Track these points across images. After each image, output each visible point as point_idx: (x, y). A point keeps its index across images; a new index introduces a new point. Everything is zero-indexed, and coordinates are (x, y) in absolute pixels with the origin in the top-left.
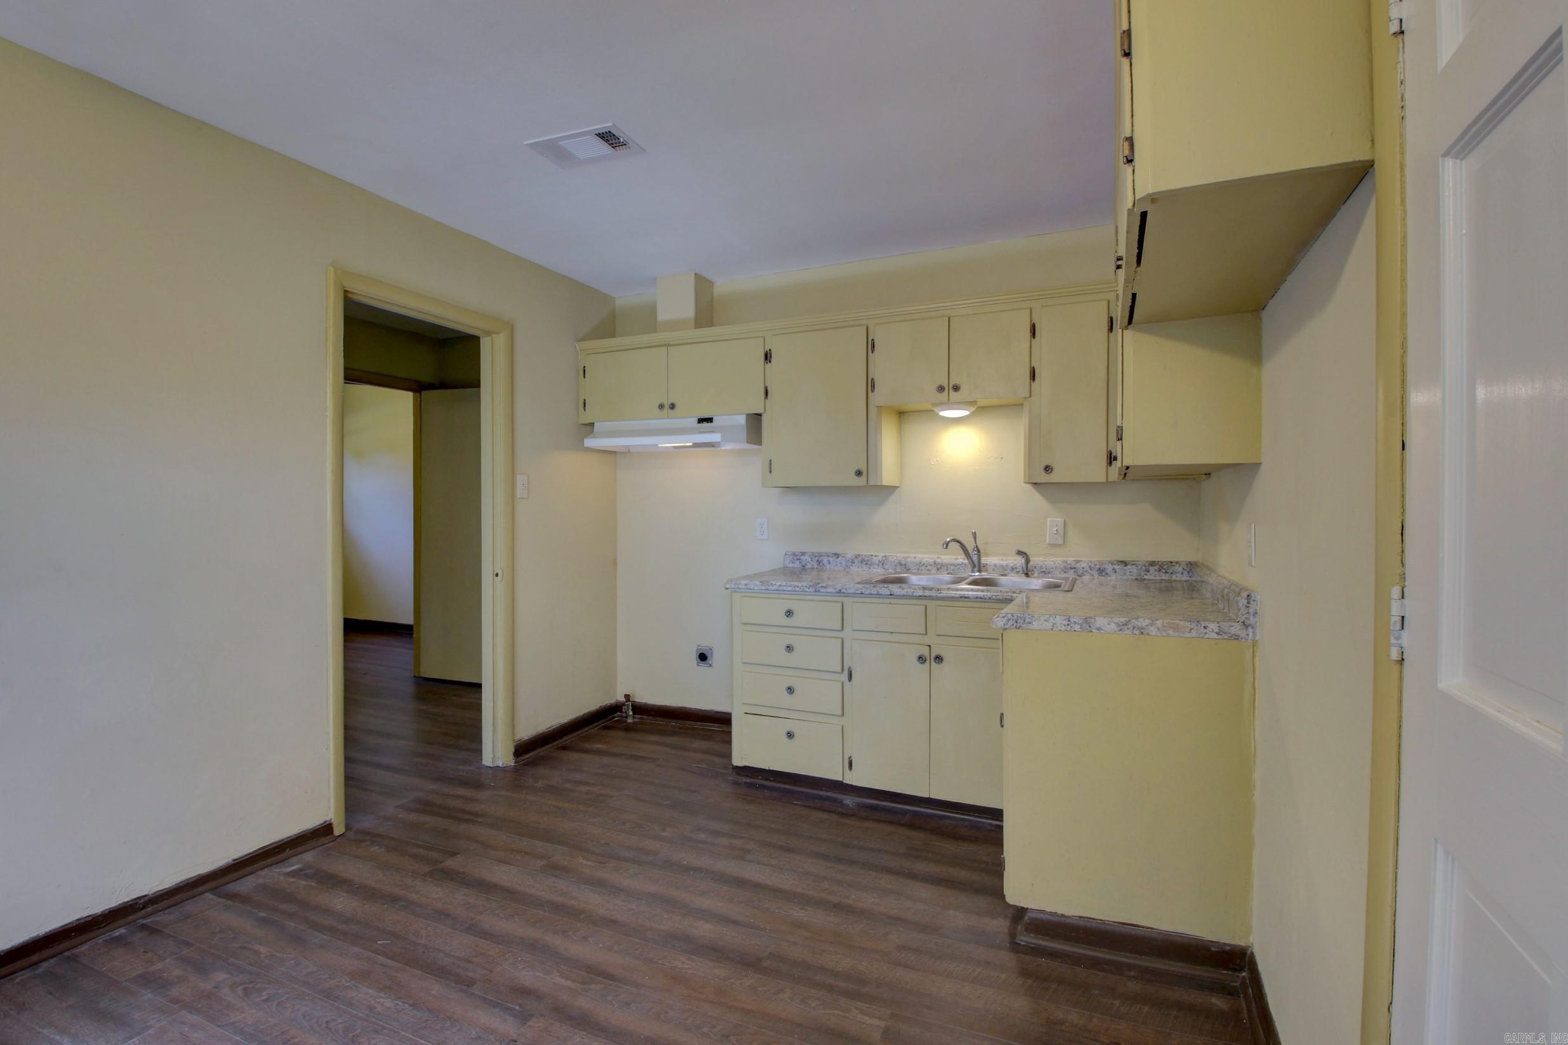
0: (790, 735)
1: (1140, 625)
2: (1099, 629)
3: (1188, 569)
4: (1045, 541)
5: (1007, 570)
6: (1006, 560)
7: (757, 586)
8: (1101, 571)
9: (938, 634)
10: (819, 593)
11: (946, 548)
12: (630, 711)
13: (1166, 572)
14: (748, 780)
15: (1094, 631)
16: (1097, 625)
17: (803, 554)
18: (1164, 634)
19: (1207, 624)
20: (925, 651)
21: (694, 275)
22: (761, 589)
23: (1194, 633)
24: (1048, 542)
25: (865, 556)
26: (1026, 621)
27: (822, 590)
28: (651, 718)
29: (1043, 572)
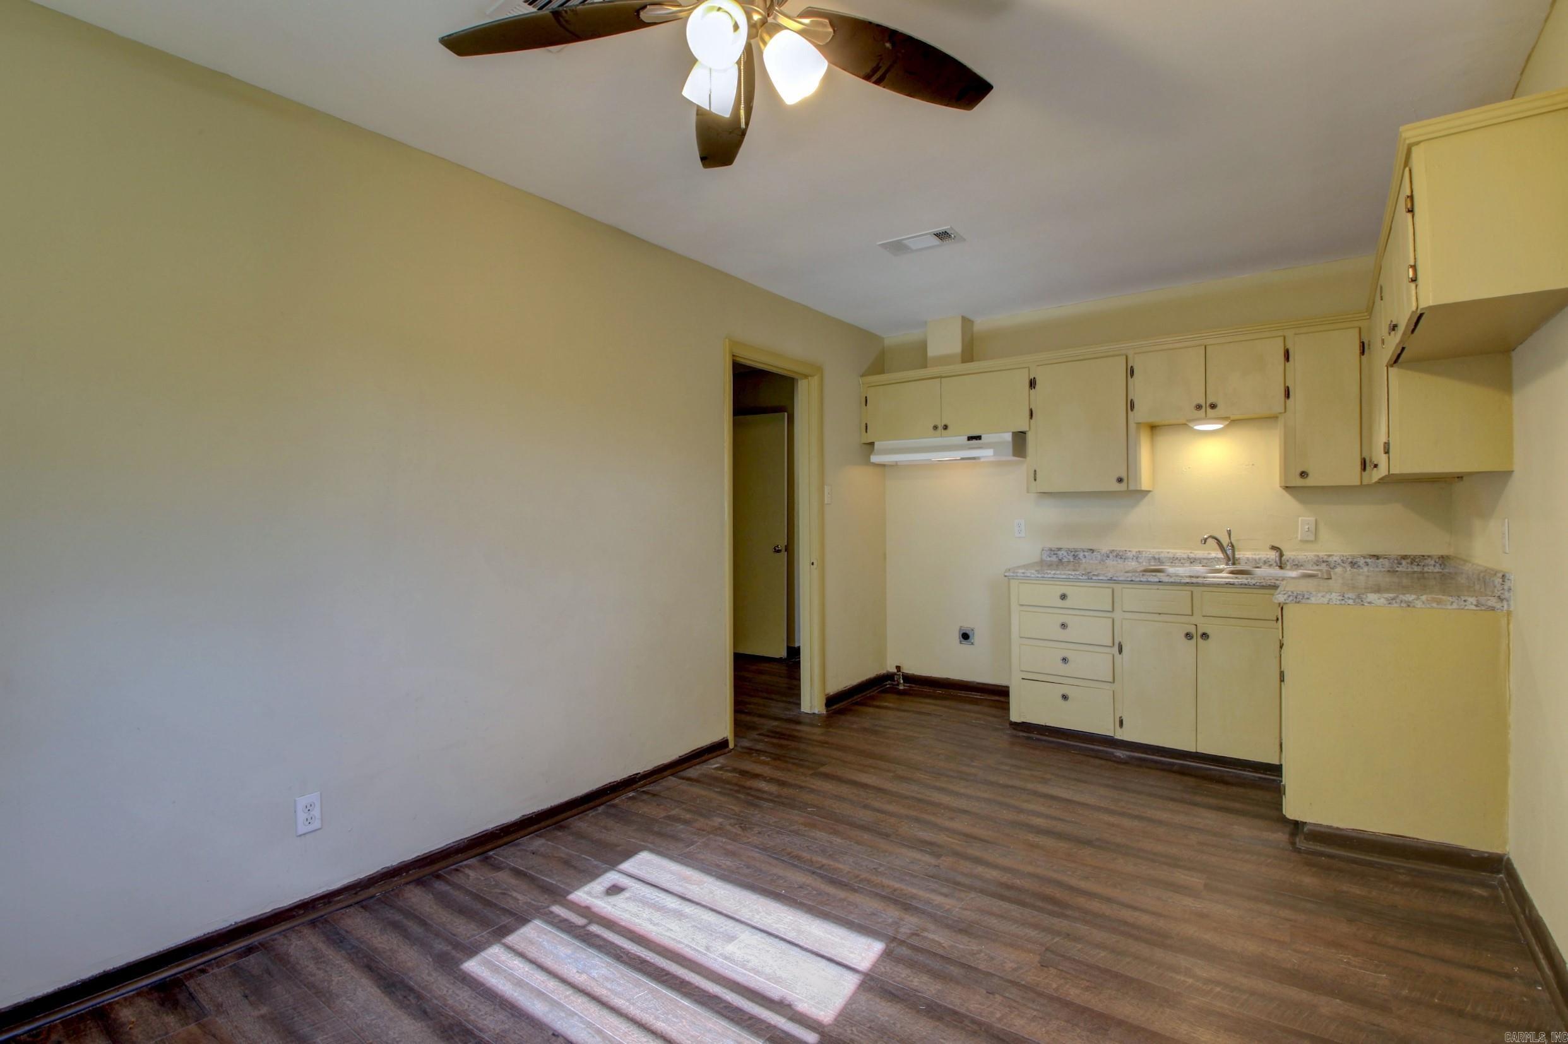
0: (1065, 697)
1: (1406, 599)
2: (1369, 603)
3: (1440, 562)
4: (1297, 537)
5: (1259, 564)
6: (1258, 555)
7: (1034, 574)
8: (1353, 564)
9: (1204, 614)
10: (1091, 581)
11: (1205, 543)
12: (901, 679)
13: (1418, 565)
14: (1025, 734)
15: (1366, 604)
16: (1369, 600)
17: (1059, 549)
18: (1428, 606)
19: (1466, 598)
20: (1192, 630)
21: (961, 318)
22: (1038, 577)
23: (1455, 606)
24: (1299, 538)
25: (1120, 551)
26: (1306, 597)
27: (1094, 578)
28: (918, 686)
29: (1297, 565)
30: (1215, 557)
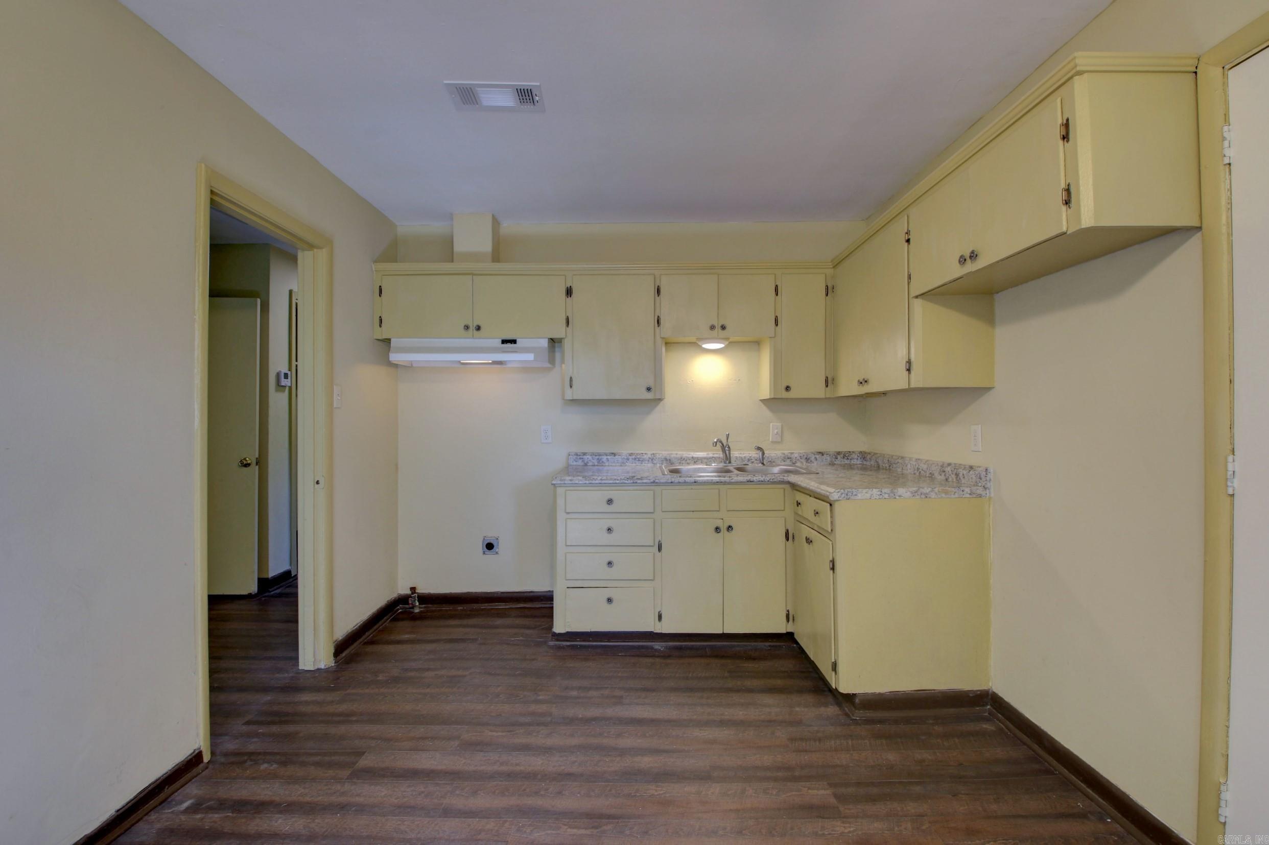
0: (610, 600)
1: (925, 492)
2: (900, 496)
3: (861, 456)
4: (769, 439)
5: (745, 461)
6: (748, 454)
7: (581, 480)
8: (808, 460)
9: (728, 509)
10: (636, 484)
11: (716, 446)
12: (416, 601)
13: (848, 459)
14: (568, 643)
15: (897, 497)
17: (584, 454)
18: (939, 496)
19: (964, 488)
20: (719, 523)
21: (490, 218)
22: (585, 483)
23: (956, 495)
24: (773, 440)
25: (637, 454)
26: (854, 494)
27: (638, 482)
28: (435, 606)
29: (770, 461)
30: (713, 457)
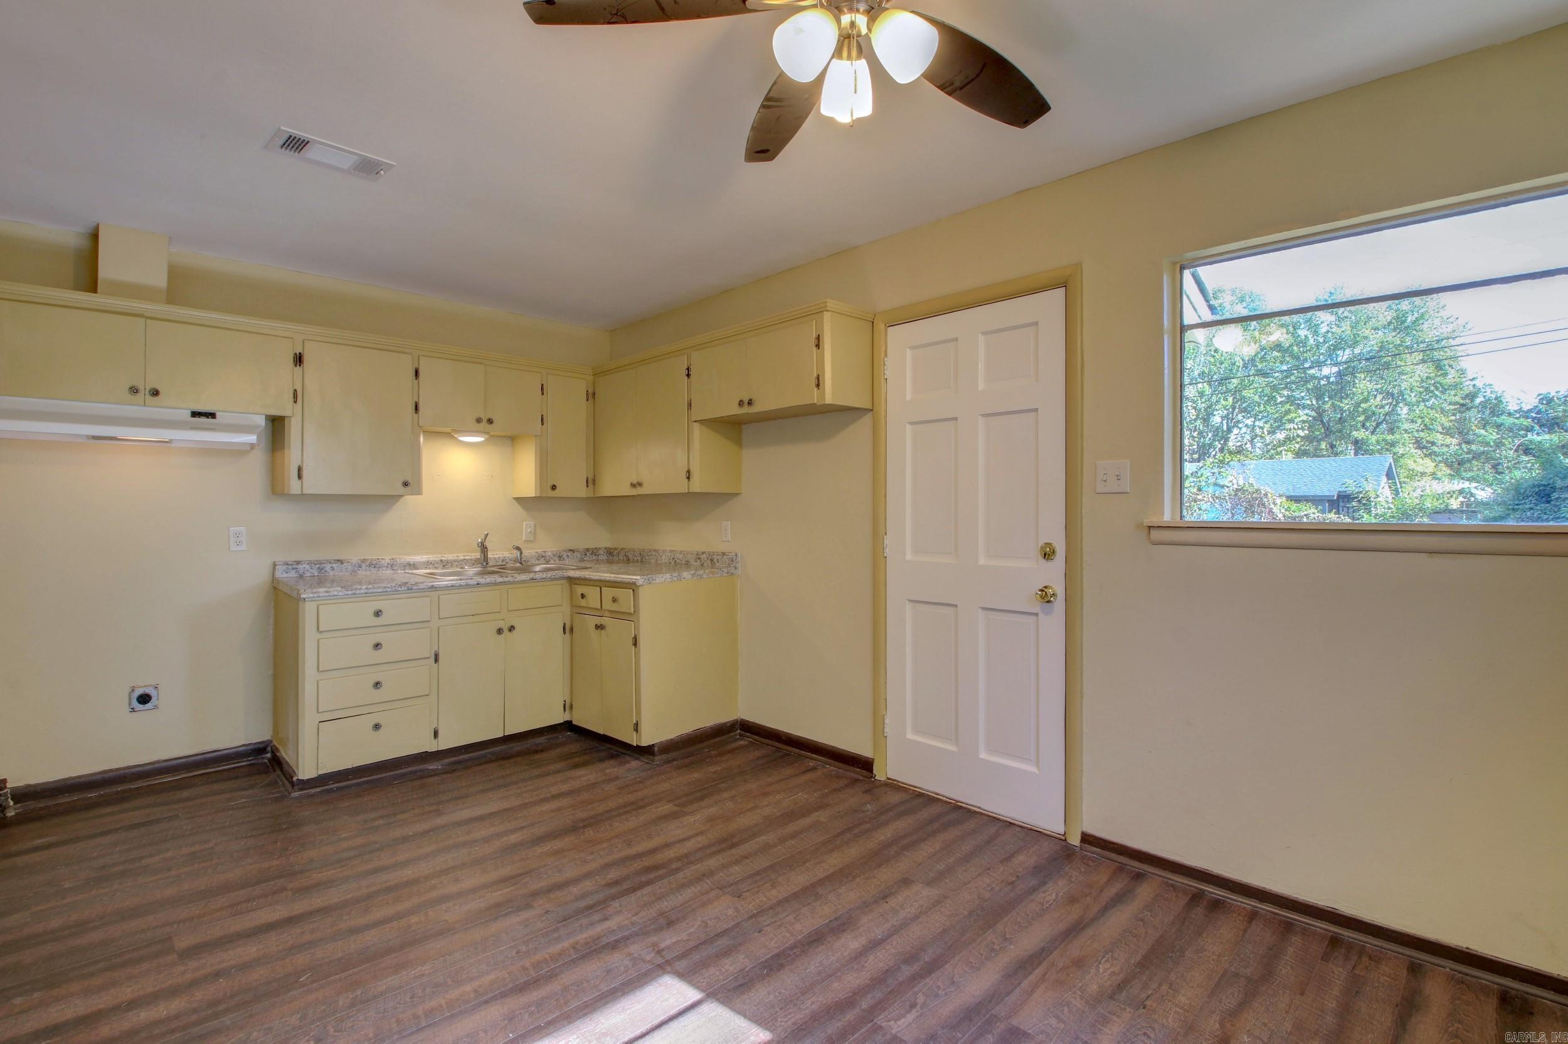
0: (377, 727)
1: (700, 573)
4: (526, 538)
8: (560, 557)
9: (510, 610)
10: (412, 591)
12: (10, 800)
14: (318, 790)
17: (298, 563)
19: (722, 570)
20: (501, 624)
22: (347, 595)
23: (719, 575)
25: (371, 560)
26: (653, 579)
27: (415, 588)
28: (43, 801)
29: (530, 561)
30: (464, 559)
